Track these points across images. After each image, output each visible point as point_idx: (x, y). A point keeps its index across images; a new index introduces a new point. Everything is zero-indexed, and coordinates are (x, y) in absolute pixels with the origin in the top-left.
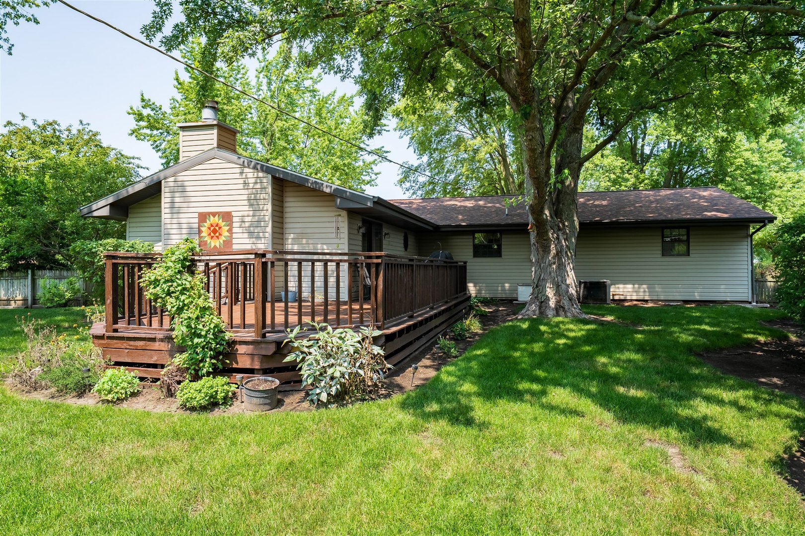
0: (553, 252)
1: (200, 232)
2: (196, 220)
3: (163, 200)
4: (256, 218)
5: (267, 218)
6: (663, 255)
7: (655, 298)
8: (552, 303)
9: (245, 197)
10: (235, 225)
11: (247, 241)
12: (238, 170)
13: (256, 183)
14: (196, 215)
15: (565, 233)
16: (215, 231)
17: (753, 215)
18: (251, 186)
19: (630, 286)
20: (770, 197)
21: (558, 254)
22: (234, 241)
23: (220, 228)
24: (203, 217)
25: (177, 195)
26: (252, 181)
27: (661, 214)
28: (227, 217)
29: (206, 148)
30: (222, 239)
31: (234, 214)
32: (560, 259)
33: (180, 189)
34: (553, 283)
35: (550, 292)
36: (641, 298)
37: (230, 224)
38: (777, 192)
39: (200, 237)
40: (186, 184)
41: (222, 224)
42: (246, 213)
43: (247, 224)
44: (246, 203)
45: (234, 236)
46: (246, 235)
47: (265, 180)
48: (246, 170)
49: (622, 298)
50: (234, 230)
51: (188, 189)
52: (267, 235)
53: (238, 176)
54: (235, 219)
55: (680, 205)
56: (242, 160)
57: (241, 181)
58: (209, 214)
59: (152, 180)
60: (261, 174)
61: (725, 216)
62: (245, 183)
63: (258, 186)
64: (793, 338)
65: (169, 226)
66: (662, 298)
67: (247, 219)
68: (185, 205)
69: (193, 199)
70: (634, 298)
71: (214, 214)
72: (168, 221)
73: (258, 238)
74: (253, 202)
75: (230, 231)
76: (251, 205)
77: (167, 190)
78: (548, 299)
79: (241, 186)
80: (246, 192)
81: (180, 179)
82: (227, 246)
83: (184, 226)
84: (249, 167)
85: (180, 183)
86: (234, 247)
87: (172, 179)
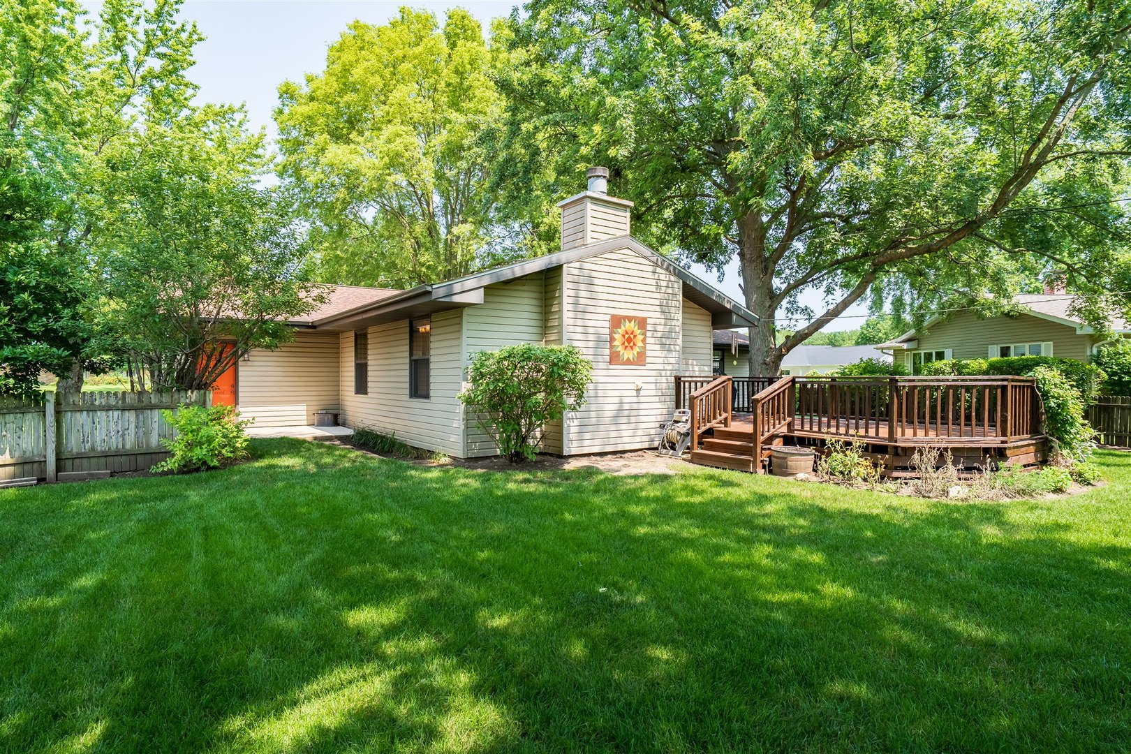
1: (612, 339)
2: (607, 324)
3: (565, 292)
4: (668, 328)
5: (678, 329)
9: (658, 302)
10: (648, 334)
11: (660, 354)
12: (651, 269)
13: (668, 287)
14: (608, 318)
16: (629, 340)
18: (663, 289)
22: (648, 353)
23: (635, 336)
24: (616, 321)
25: (583, 287)
26: (664, 284)
28: (642, 323)
29: (618, 233)
30: (636, 350)
31: (648, 321)
33: (587, 280)
37: (645, 333)
39: (612, 347)
40: (595, 274)
41: (638, 332)
42: (658, 321)
43: (659, 334)
44: (658, 309)
45: (648, 347)
46: (659, 347)
47: (676, 286)
48: (659, 270)
50: (648, 340)
51: (598, 280)
52: (678, 348)
53: (650, 275)
54: (649, 327)
56: (657, 258)
57: (654, 282)
58: (625, 318)
59: (551, 262)
60: (673, 278)
62: (657, 285)
63: (670, 291)
65: (571, 329)
67: (660, 328)
68: (593, 302)
69: (602, 296)
71: (630, 319)
73: (669, 350)
74: (665, 309)
75: (644, 341)
76: (663, 312)
77: (570, 278)
79: (654, 289)
80: (658, 296)
81: (588, 266)
82: (641, 359)
83: (591, 330)
84: (662, 268)
85: (586, 273)
86: (648, 360)
87: (576, 265)
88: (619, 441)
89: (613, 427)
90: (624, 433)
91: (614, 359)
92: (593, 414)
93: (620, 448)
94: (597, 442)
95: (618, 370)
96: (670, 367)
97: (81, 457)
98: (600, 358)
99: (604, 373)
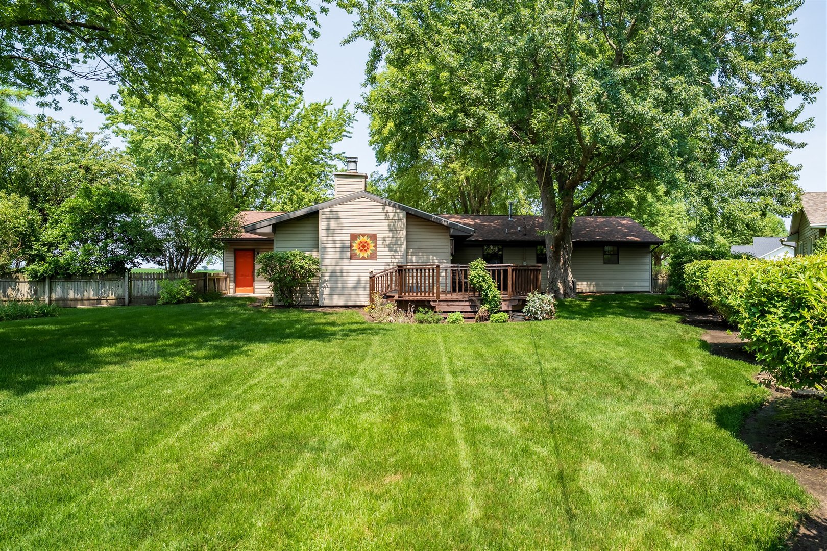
0: (562, 262)
1: (351, 246)
2: (349, 239)
3: (320, 224)
4: (395, 239)
5: (402, 239)
6: (604, 263)
7: (599, 291)
8: (561, 291)
9: (387, 225)
10: (378, 243)
11: (388, 253)
12: (381, 207)
13: (394, 216)
14: (349, 235)
15: (566, 251)
16: (363, 246)
17: (653, 240)
18: (391, 218)
19: (585, 283)
20: (656, 222)
21: (564, 264)
22: (378, 253)
23: (368, 244)
24: (354, 237)
25: (332, 220)
26: (392, 214)
27: (603, 237)
28: (373, 237)
29: (357, 190)
30: (369, 251)
31: (378, 235)
32: (565, 266)
33: (335, 217)
34: (562, 280)
35: (560, 286)
36: (591, 290)
37: (375, 242)
38: (660, 218)
39: (351, 250)
40: (340, 213)
41: (369, 242)
42: (387, 235)
43: (388, 243)
44: (387, 228)
45: (378, 250)
46: (387, 250)
47: (401, 215)
48: (387, 207)
49: (580, 291)
50: (378, 246)
51: (342, 217)
52: (402, 250)
53: (381, 211)
54: (378, 239)
55: (612, 230)
56: (384, 200)
57: (384, 214)
58: (360, 235)
59: (311, 209)
60: (398, 211)
61: (639, 240)
62: (386, 215)
63: (396, 218)
64: (674, 305)
65: (325, 242)
66: (603, 290)
67: (387, 239)
68: (339, 228)
69: (345, 224)
70: (588, 291)
71: (363, 235)
72: (325, 238)
73: (396, 251)
74: (392, 228)
75: (375, 246)
76: (391, 230)
77: (324, 217)
78: (559, 289)
79: (383, 218)
80: (387, 221)
81: (335, 209)
82: (373, 256)
83: (338, 242)
84: (389, 205)
85: (334, 213)
86: (378, 257)
87: (328, 209)
88: (358, 300)
89: (353, 293)
90: (361, 296)
91: (353, 257)
92: (340, 285)
93: (358, 304)
94: (342, 300)
95: (355, 262)
96: (397, 260)
97: (137, 298)
98: (345, 256)
99: (348, 264)
